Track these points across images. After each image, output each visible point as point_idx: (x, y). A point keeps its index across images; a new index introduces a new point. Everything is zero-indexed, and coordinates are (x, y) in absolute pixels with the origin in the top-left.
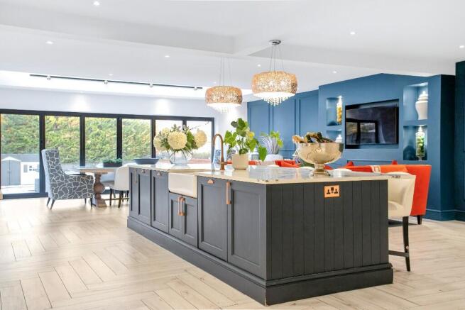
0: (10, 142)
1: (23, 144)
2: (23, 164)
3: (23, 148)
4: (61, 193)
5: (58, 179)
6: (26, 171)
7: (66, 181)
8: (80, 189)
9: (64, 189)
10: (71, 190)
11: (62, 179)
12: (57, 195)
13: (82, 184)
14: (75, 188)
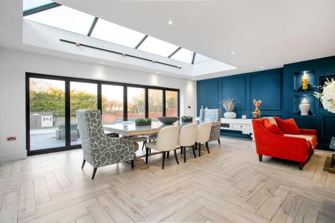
0: (36, 106)
1: (43, 107)
2: (42, 117)
3: (43, 109)
4: (103, 160)
5: (100, 143)
6: (44, 120)
7: (109, 145)
8: (122, 152)
9: (107, 155)
10: (114, 154)
11: (105, 143)
12: (99, 162)
13: (124, 147)
14: (118, 152)
